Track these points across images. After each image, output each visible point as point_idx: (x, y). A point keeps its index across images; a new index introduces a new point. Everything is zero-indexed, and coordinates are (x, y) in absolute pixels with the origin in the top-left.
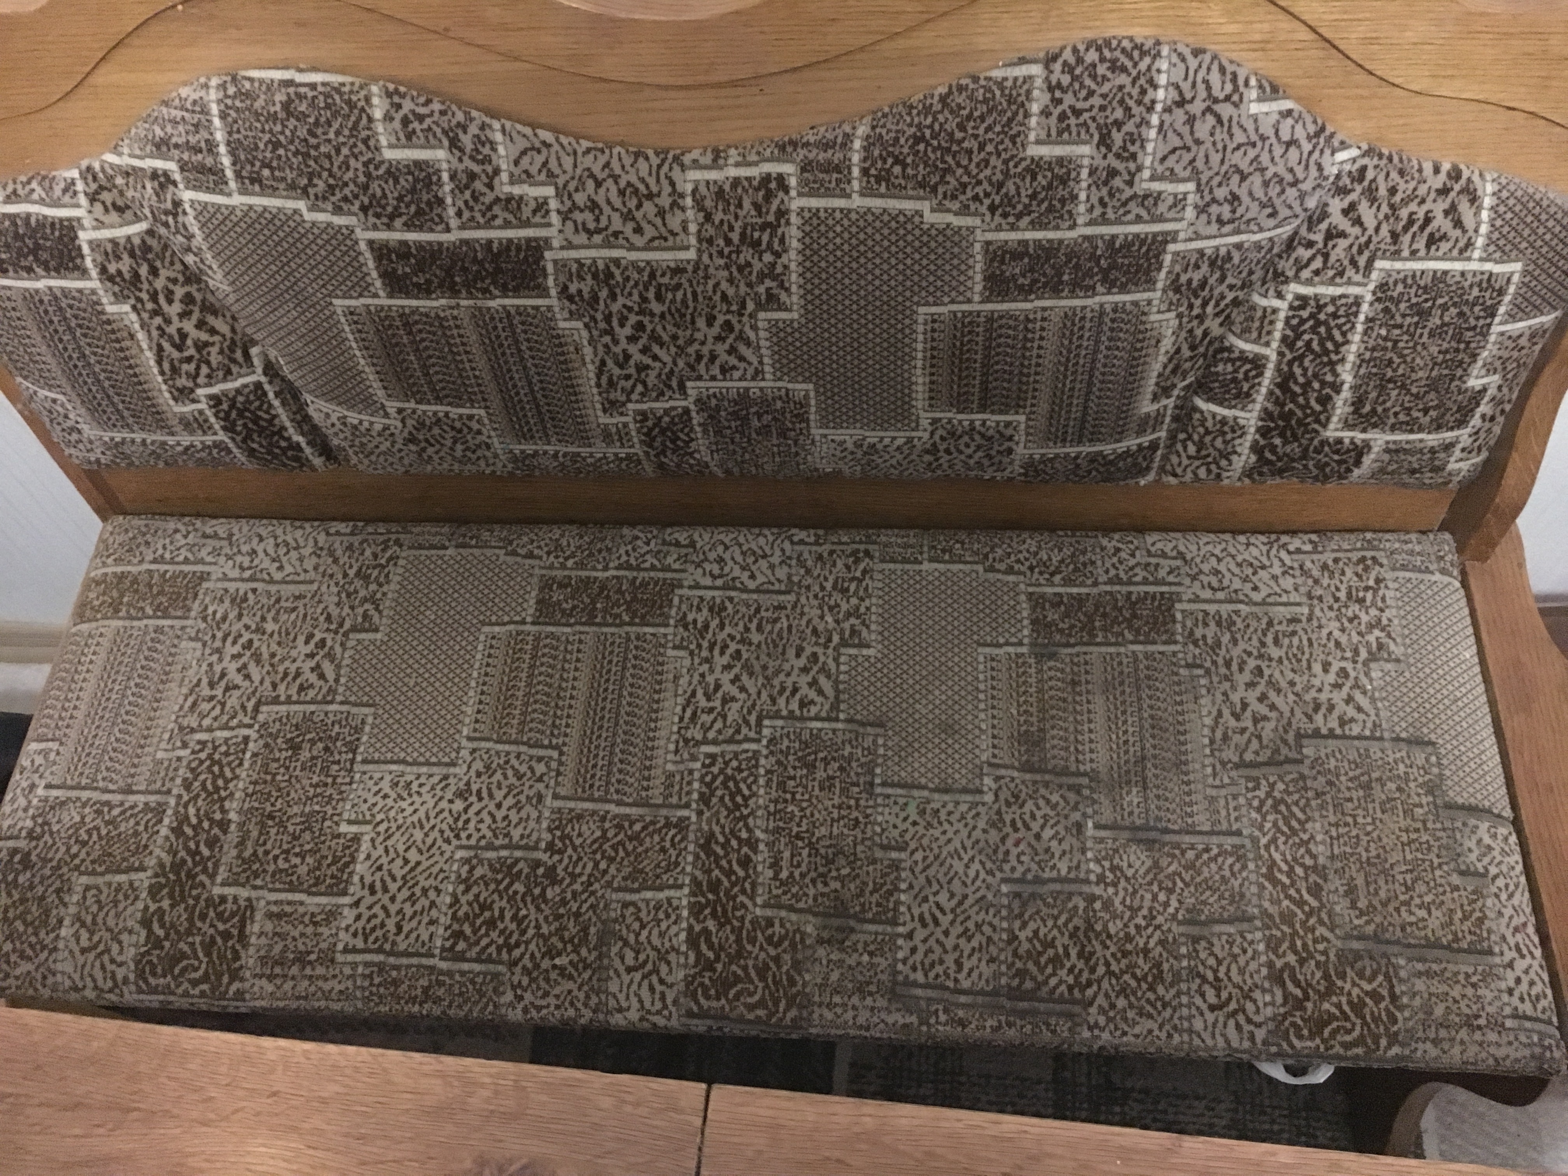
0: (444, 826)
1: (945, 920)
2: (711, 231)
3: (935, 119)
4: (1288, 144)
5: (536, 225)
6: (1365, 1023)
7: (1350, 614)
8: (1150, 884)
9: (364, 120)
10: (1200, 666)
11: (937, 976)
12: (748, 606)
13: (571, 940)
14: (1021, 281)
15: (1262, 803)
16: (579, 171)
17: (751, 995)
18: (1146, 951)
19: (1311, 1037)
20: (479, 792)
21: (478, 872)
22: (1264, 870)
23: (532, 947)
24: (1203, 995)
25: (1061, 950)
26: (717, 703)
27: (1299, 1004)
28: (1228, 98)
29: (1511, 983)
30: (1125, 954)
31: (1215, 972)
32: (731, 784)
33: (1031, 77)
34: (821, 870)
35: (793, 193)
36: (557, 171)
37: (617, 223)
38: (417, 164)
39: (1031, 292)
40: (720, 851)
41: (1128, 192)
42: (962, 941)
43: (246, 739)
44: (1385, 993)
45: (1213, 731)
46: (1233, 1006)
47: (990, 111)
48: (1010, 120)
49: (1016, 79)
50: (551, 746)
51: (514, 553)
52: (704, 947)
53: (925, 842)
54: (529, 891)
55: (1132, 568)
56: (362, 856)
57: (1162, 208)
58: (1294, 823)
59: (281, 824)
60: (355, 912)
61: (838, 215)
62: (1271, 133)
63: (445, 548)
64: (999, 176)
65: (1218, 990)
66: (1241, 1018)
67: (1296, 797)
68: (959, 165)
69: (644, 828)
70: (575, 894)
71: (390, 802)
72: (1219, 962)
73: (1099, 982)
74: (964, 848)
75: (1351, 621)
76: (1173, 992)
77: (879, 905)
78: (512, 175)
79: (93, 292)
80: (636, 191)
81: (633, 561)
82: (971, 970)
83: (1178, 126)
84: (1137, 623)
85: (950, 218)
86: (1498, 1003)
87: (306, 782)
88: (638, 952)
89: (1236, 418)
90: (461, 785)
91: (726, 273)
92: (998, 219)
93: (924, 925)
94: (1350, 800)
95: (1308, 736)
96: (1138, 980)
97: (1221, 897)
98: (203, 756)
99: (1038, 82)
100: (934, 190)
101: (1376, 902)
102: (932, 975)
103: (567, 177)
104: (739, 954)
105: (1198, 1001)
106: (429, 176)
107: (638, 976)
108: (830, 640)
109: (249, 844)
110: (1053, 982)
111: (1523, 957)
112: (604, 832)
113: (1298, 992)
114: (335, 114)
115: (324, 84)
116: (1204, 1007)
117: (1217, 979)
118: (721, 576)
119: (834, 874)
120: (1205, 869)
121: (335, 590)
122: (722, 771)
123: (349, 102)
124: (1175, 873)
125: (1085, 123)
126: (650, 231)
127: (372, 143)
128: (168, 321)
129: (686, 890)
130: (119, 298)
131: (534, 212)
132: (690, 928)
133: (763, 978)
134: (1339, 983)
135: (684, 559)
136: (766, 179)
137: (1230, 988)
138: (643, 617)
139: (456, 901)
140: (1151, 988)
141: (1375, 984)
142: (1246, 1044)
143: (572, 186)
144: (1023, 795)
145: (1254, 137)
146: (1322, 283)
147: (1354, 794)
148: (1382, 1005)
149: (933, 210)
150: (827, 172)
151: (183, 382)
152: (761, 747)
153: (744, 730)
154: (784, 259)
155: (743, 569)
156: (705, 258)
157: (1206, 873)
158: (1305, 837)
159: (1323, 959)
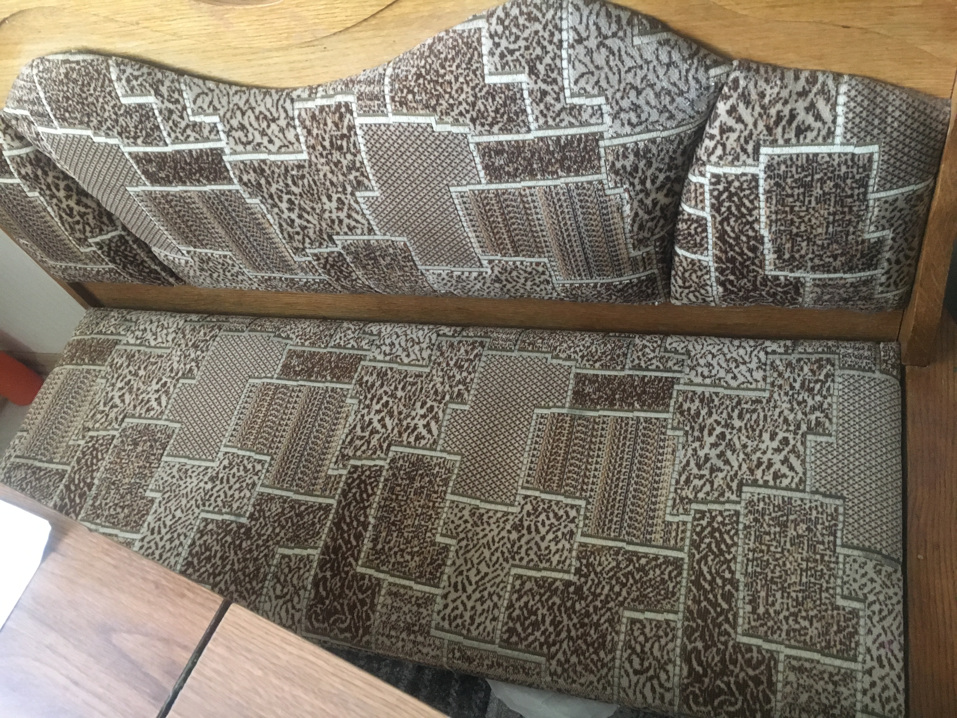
0: (199, 498)
1: (470, 589)
2: (312, 141)
3: (426, 62)
4: (668, 65)
5: (213, 140)
6: (745, 700)
7: (800, 398)
8: (611, 578)
9: (107, 82)
10: (682, 429)
11: (458, 625)
12: (400, 373)
13: (249, 575)
14: (507, 169)
15: (703, 529)
16: (231, 106)
17: (343, 622)
18: (597, 625)
19: (705, 705)
20: (222, 478)
21: (210, 527)
22: (693, 578)
23: (227, 576)
24: (631, 662)
25: (540, 618)
26: (367, 434)
27: (699, 679)
28: (614, 35)
29: (867, 686)
30: (583, 625)
31: (643, 646)
32: (363, 486)
33: (480, 29)
34: (402, 547)
35: (355, 115)
36: (218, 106)
37: (258, 138)
38: (140, 106)
39: (515, 176)
40: (345, 528)
41: (558, 107)
42: (478, 605)
43: (114, 437)
44: (764, 679)
45: (680, 475)
46: (651, 672)
47: (457, 54)
48: (470, 59)
49: (470, 31)
50: (267, 454)
51: (279, 336)
52: (321, 589)
53: (470, 535)
54: (233, 542)
55: (650, 360)
56: (153, 511)
57: (585, 116)
58: (723, 547)
59: (117, 489)
60: (140, 544)
61: (383, 128)
62: (653, 58)
63: (243, 331)
64: (471, 99)
65: (642, 660)
66: (655, 682)
67: (729, 527)
68: (445, 91)
69: (306, 509)
70: (258, 546)
71: (174, 480)
72: (647, 640)
73: (562, 642)
74: (493, 541)
75: (799, 404)
76: (610, 657)
77: (431, 573)
78: (193, 111)
79: (19, 185)
80: (265, 117)
81: (342, 343)
82: (479, 625)
83: (581, 57)
84: (645, 397)
85: (449, 128)
86: (851, 700)
87: (136, 465)
88: (283, 587)
89: (699, 261)
90: (214, 474)
91: (328, 168)
92: (479, 128)
93: (456, 590)
94: (769, 534)
95: (748, 485)
96: (588, 645)
97: (659, 593)
98: (90, 445)
99: (485, 33)
100: (435, 110)
101: (771, 611)
102: (454, 624)
103: (225, 109)
104: (340, 596)
105: (627, 665)
106: (147, 113)
107: (281, 601)
108: (443, 398)
109: (100, 497)
110: (531, 638)
111: (882, 666)
112: (284, 509)
113: (700, 669)
114: (92, 78)
115: (84, 61)
116: (631, 671)
117: (643, 651)
118: (390, 354)
119: (409, 550)
120: (651, 572)
121: (179, 353)
122: (359, 476)
123: (97, 71)
124: (630, 573)
125: (517, 60)
126: (278, 143)
127: (113, 94)
128: (60, 201)
129: (319, 550)
130: (32, 188)
131: (210, 132)
132: (316, 575)
133: (351, 613)
134: (731, 667)
135: (371, 343)
136: (339, 106)
137: (651, 659)
138: (338, 378)
139: (193, 543)
140: (596, 652)
141: (757, 672)
142: (658, 702)
143: (228, 115)
144: (540, 509)
145: (640, 62)
146: (726, 165)
147: (773, 530)
148: (761, 688)
149: (437, 123)
150: (371, 100)
151: (78, 235)
152: (385, 464)
153: (378, 452)
154: (358, 158)
155: (404, 350)
156: (313, 159)
157: (651, 576)
158: (729, 557)
159: (722, 647)
